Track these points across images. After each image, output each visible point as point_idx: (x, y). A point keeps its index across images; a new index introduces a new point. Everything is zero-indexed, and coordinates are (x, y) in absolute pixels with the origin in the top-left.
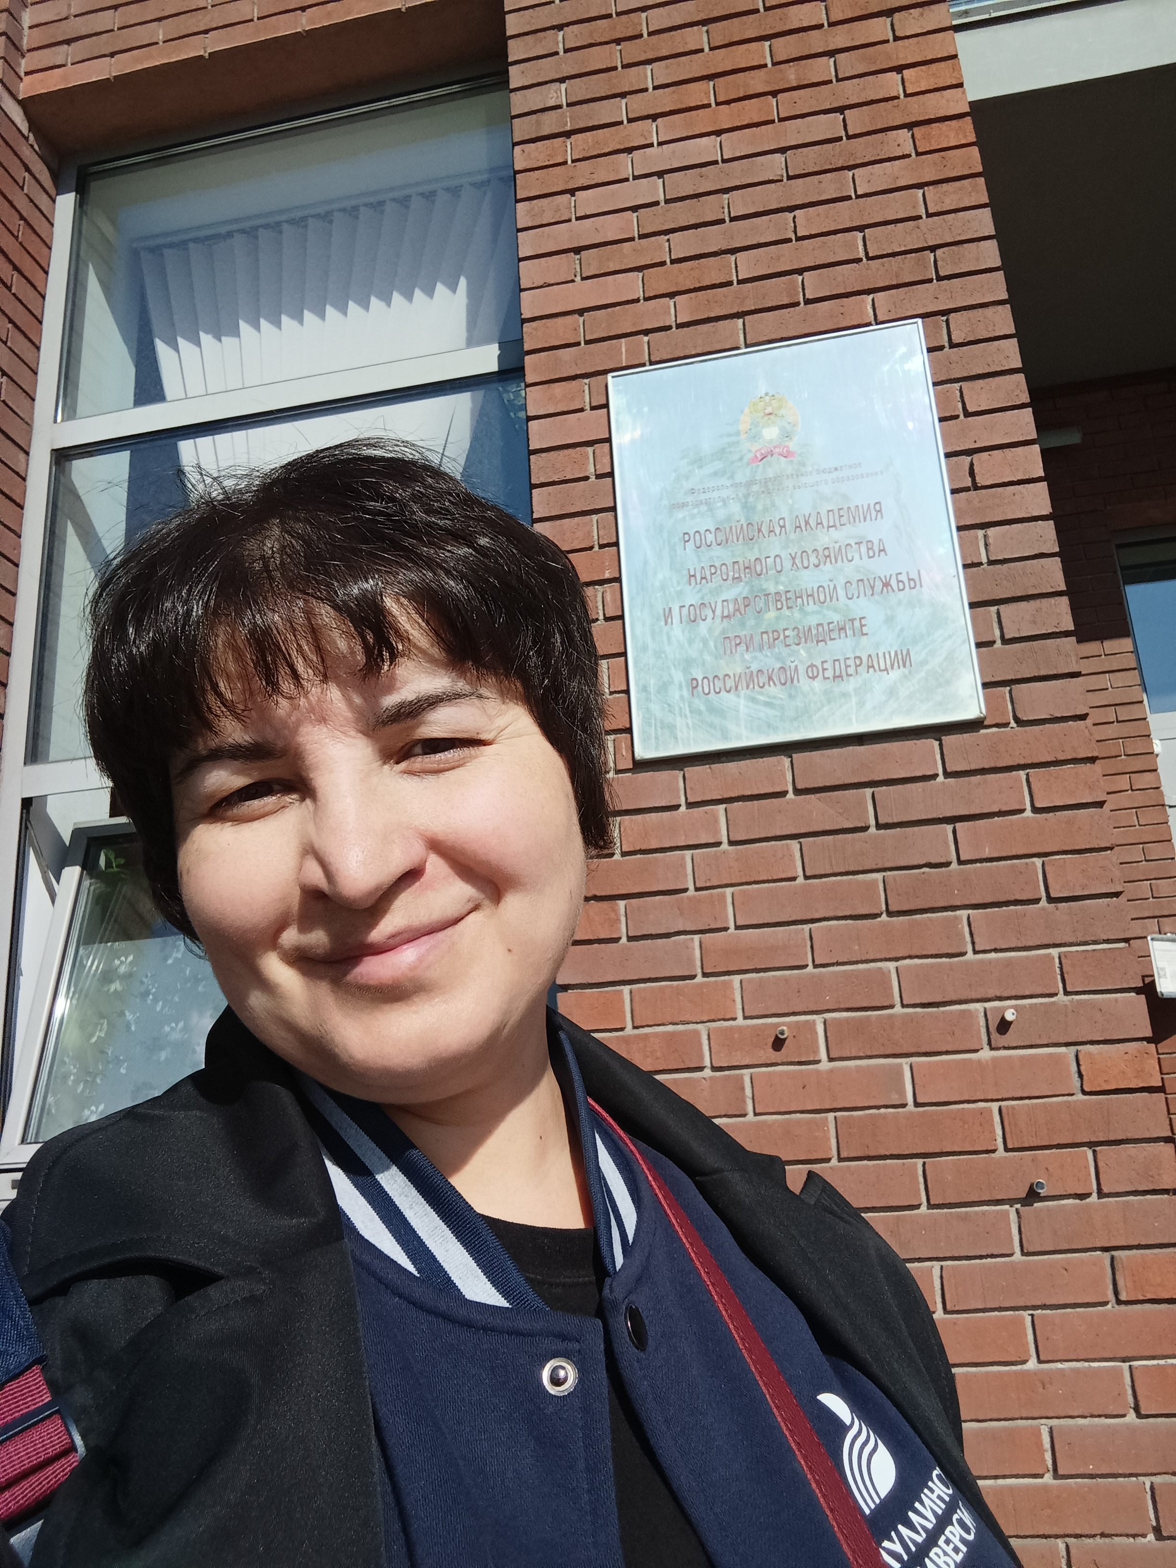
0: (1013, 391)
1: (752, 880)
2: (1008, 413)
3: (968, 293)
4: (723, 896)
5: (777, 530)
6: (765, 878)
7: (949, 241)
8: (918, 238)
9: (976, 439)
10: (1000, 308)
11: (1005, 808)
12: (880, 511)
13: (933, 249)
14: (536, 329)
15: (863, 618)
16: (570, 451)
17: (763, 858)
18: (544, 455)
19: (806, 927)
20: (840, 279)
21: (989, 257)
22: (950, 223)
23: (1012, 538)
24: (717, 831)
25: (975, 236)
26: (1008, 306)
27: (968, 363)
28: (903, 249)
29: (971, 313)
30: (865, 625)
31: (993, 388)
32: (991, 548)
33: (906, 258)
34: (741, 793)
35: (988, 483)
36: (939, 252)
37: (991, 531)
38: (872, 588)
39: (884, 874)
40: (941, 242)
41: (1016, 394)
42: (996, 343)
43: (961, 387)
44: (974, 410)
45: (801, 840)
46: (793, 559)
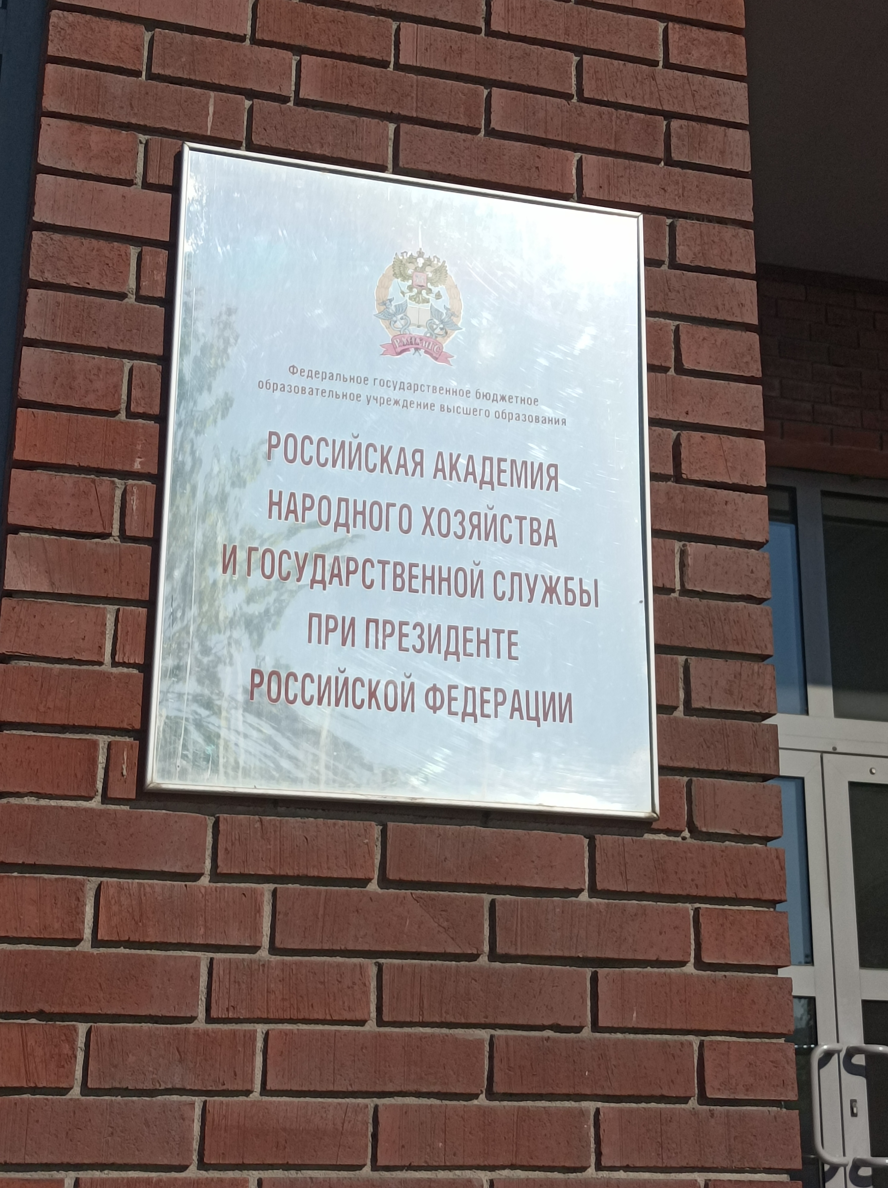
0: (743, 355)
1: (301, 1017)
2: (733, 384)
3: (705, 197)
4: (252, 1036)
5: (410, 466)
6: (321, 1017)
7: (690, 112)
8: (651, 93)
9: (690, 409)
10: (742, 231)
11: (664, 957)
12: (555, 478)
13: (669, 116)
14: (72, 26)
15: (515, 633)
16: (102, 244)
17: (323, 983)
18: (57, 236)
19: (371, 1102)
20: (541, 115)
21: (737, 155)
22: (694, 88)
23: (716, 564)
24: (257, 929)
25: (723, 118)
26: (752, 232)
27: (691, 298)
28: (630, 102)
29: (705, 226)
30: (516, 644)
31: (718, 343)
32: (690, 571)
33: (631, 116)
34: (302, 872)
35: (695, 477)
36: (675, 124)
37: (692, 548)
38: (532, 591)
39: (492, 1032)
40: (681, 111)
41: (745, 360)
42: (731, 280)
43: (677, 327)
44: (691, 367)
45: (381, 961)
46: (428, 518)
